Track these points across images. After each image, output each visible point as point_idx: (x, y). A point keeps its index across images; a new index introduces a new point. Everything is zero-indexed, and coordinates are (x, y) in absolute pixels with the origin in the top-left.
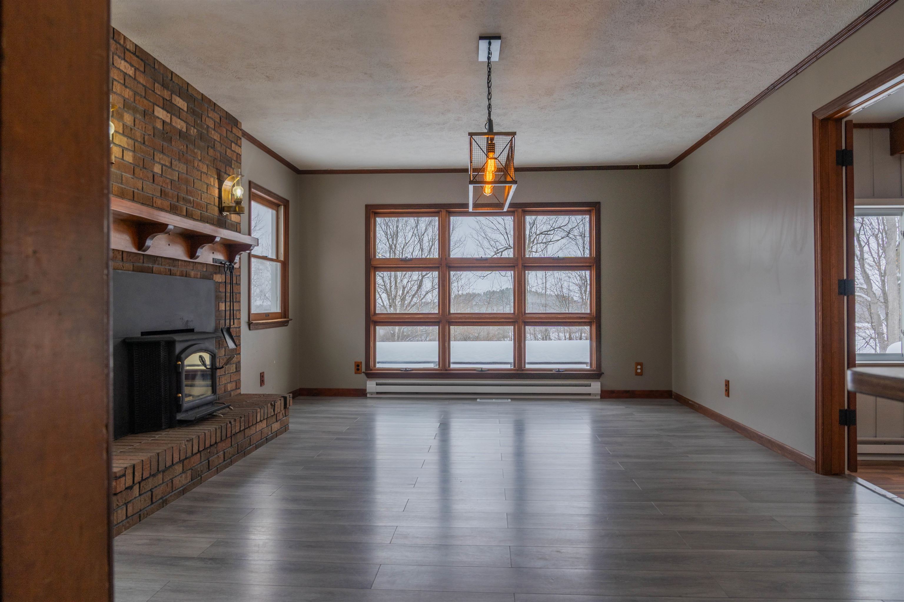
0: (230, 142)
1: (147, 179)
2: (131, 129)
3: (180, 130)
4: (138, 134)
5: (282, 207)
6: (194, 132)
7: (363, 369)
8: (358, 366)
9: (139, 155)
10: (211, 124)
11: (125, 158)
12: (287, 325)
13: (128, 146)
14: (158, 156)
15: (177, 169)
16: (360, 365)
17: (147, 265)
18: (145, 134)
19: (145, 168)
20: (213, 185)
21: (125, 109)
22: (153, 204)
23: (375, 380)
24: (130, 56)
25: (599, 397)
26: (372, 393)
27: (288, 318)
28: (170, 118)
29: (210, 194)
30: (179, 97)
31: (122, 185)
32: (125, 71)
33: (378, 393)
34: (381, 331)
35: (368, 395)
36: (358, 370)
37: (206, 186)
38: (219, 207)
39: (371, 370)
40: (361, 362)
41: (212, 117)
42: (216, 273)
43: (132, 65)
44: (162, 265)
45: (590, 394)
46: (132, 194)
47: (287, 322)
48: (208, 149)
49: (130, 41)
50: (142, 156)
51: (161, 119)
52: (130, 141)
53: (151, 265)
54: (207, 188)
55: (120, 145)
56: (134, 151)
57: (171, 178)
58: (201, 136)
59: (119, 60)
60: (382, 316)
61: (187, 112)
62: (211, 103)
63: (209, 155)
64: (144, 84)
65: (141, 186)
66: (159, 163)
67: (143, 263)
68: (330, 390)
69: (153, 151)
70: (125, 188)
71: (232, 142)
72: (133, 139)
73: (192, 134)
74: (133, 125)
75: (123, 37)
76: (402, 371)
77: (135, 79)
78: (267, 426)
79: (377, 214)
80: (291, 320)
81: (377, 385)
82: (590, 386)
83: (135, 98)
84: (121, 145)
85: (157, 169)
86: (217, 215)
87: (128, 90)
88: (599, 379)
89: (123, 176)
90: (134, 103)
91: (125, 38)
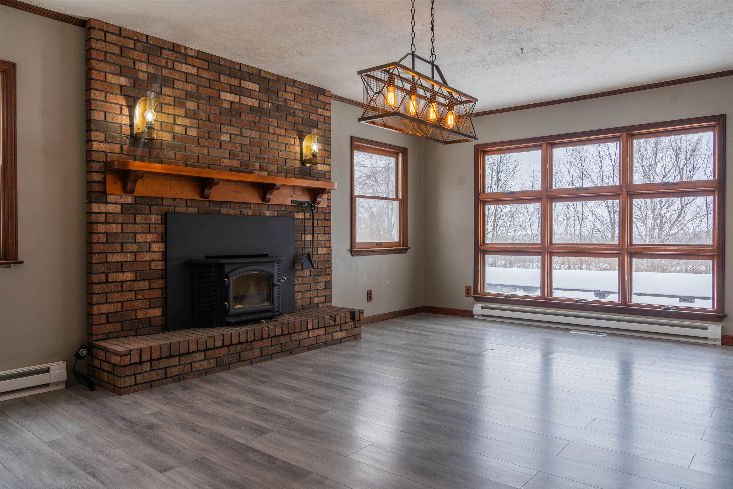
0: (316, 108)
1: (213, 146)
2: (195, 112)
3: (251, 106)
4: (203, 116)
5: (401, 154)
6: (268, 106)
7: (472, 294)
8: (468, 290)
9: (204, 130)
10: (290, 97)
11: (188, 133)
12: (406, 253)
13: (191, 124)
14: (225, 129)
15: (248, 136)
16: (470, 290)
17: (214, 208)
18: (210, 113)
19: (211, 139)
20: (293, 143)
21: (188, 98)
22: (220, 163)
23: (482, 304)
24: (192, 60)
25: (720, 343)
26: (478, 315)
27: (407, 246)
28: (239, 99)
29: (290, 151)
30: (250, 81)
31: (186, 152)
32: (187, 72)
33: (483, 316)
34: (489, 259)
35: (475, 317)
36: (468, 293)
37: (285, 145)
38: (301, 160)
39: (479, 294)
40: (471, 287)
41: (291, 91)
42: (297, 212)
43: (193, 66)
44: (231, 207)
45: (707, 339)
46: (196, 158)
47: (406, 250)
48: (286, 117)
49: (192, 49)
50: (208, 130)
51: (229, 100)
52: (194, 121)
53: (218, 208)
54: (286, 147)
55: (182, 125)
56: (198, 128)
57: (240, 143)
58: (277, 108)
59: (180, 65)
60: (490, 246)
61: (259, 92)
62: (290, 81)
63: (287, 122)
64: (208, 77)
65: (207, 152)
66: (227, 133)
67: (209, 206)
68: (446, 309)
69: (219, 125)
70: (189, 155)
71: (317, 107)
72: (197, 119)
73: (266, 107)
74: (197, 109)
75: (183, 48)
76: (505, 297)
77: (198, 75)
78: (325, 334)
79: (485, 153)
80: (410, 248)
81: (483, 308)
82: (707, 329)
83: (198, 89)
84: (184, 124)
85: (225, 138)
86: (299, 167)
87: (190, 84)
88: (721, 321)
89: (187, 146)
90: (198, 93)
91: (186, 48)
